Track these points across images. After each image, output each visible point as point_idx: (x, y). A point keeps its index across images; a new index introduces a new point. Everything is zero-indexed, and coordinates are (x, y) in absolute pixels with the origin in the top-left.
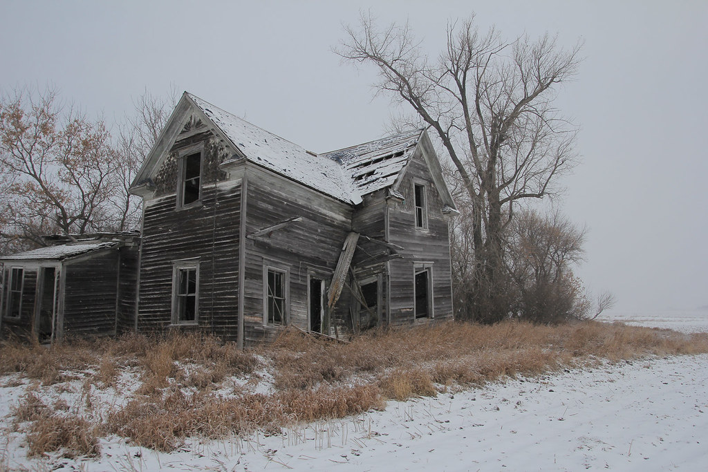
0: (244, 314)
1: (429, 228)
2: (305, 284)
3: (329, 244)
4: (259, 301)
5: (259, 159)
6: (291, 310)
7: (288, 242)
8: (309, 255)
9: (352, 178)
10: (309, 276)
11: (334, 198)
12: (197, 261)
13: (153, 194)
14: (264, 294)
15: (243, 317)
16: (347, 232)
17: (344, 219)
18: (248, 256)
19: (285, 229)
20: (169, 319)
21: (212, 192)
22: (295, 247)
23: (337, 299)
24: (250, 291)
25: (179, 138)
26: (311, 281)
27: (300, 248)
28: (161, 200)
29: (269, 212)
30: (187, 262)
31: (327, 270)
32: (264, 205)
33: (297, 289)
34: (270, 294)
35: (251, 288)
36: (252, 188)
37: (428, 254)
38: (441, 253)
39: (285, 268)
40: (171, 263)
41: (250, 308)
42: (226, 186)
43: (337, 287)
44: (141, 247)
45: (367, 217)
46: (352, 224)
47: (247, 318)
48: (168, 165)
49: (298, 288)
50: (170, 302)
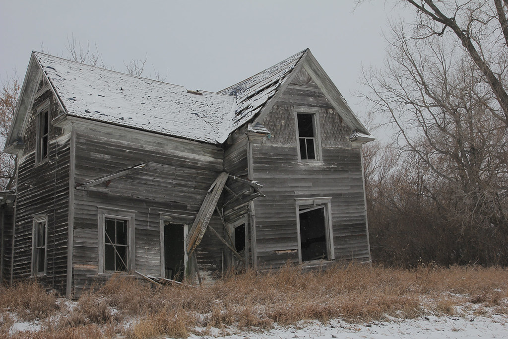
0: (73, 263)
1: (324, 160)
2: (157, 230)
3: (190, 187)
4: (93, 249)
5: (87, 111)
6: (136, 256)
7: (132, 189)
8: (161, 200)
9: (236, 113)
10: (162, 222)
11: (189, 139)
12: (45, 214)
13: (22, 151)
14: (100, 241)
15: (72, 265)
16: (217, 173)
17: (212, 159)
18: (78, 207)
19: (127, 176)
20: (30, 271)
21: (55, 147)
22: (142, 193)
23: (197, 243)
24: (81, 240)
25: (37, 96)
26: (165, 227)
27: (149, 194)
28: (27, 157)
29: (106, 162)
30: (40, 215)
31: (189, 214)
32: (98, 156)
33: (146, 237)
34: (107, 241)
35: (82, 237)
36: (82, 141)
37: (320, 189)
38: (346, 186)
39: (129, 215)
40: (32, 218)
41: (81, 257)
42: (62, 140)
43: (199, 231)
44: (15, 203)
45: (234, 155)
46: (223, 164)
47: (78, 266)
48: (31, 122)
49: (146, 235)
50: (31, 254)
